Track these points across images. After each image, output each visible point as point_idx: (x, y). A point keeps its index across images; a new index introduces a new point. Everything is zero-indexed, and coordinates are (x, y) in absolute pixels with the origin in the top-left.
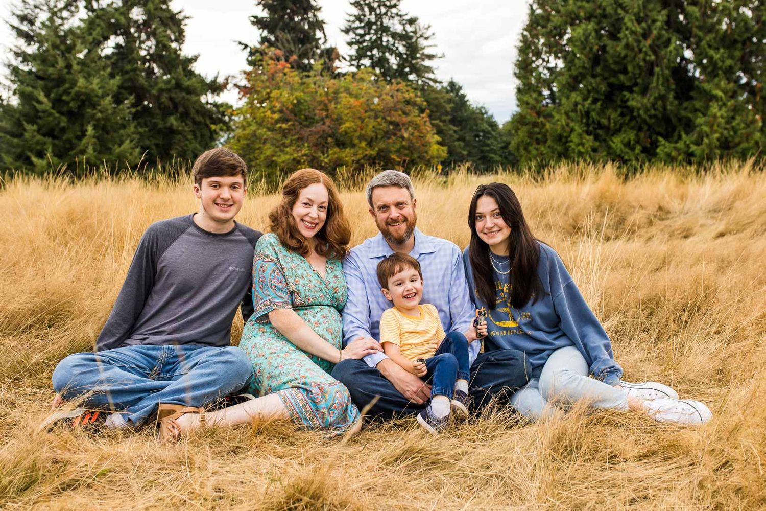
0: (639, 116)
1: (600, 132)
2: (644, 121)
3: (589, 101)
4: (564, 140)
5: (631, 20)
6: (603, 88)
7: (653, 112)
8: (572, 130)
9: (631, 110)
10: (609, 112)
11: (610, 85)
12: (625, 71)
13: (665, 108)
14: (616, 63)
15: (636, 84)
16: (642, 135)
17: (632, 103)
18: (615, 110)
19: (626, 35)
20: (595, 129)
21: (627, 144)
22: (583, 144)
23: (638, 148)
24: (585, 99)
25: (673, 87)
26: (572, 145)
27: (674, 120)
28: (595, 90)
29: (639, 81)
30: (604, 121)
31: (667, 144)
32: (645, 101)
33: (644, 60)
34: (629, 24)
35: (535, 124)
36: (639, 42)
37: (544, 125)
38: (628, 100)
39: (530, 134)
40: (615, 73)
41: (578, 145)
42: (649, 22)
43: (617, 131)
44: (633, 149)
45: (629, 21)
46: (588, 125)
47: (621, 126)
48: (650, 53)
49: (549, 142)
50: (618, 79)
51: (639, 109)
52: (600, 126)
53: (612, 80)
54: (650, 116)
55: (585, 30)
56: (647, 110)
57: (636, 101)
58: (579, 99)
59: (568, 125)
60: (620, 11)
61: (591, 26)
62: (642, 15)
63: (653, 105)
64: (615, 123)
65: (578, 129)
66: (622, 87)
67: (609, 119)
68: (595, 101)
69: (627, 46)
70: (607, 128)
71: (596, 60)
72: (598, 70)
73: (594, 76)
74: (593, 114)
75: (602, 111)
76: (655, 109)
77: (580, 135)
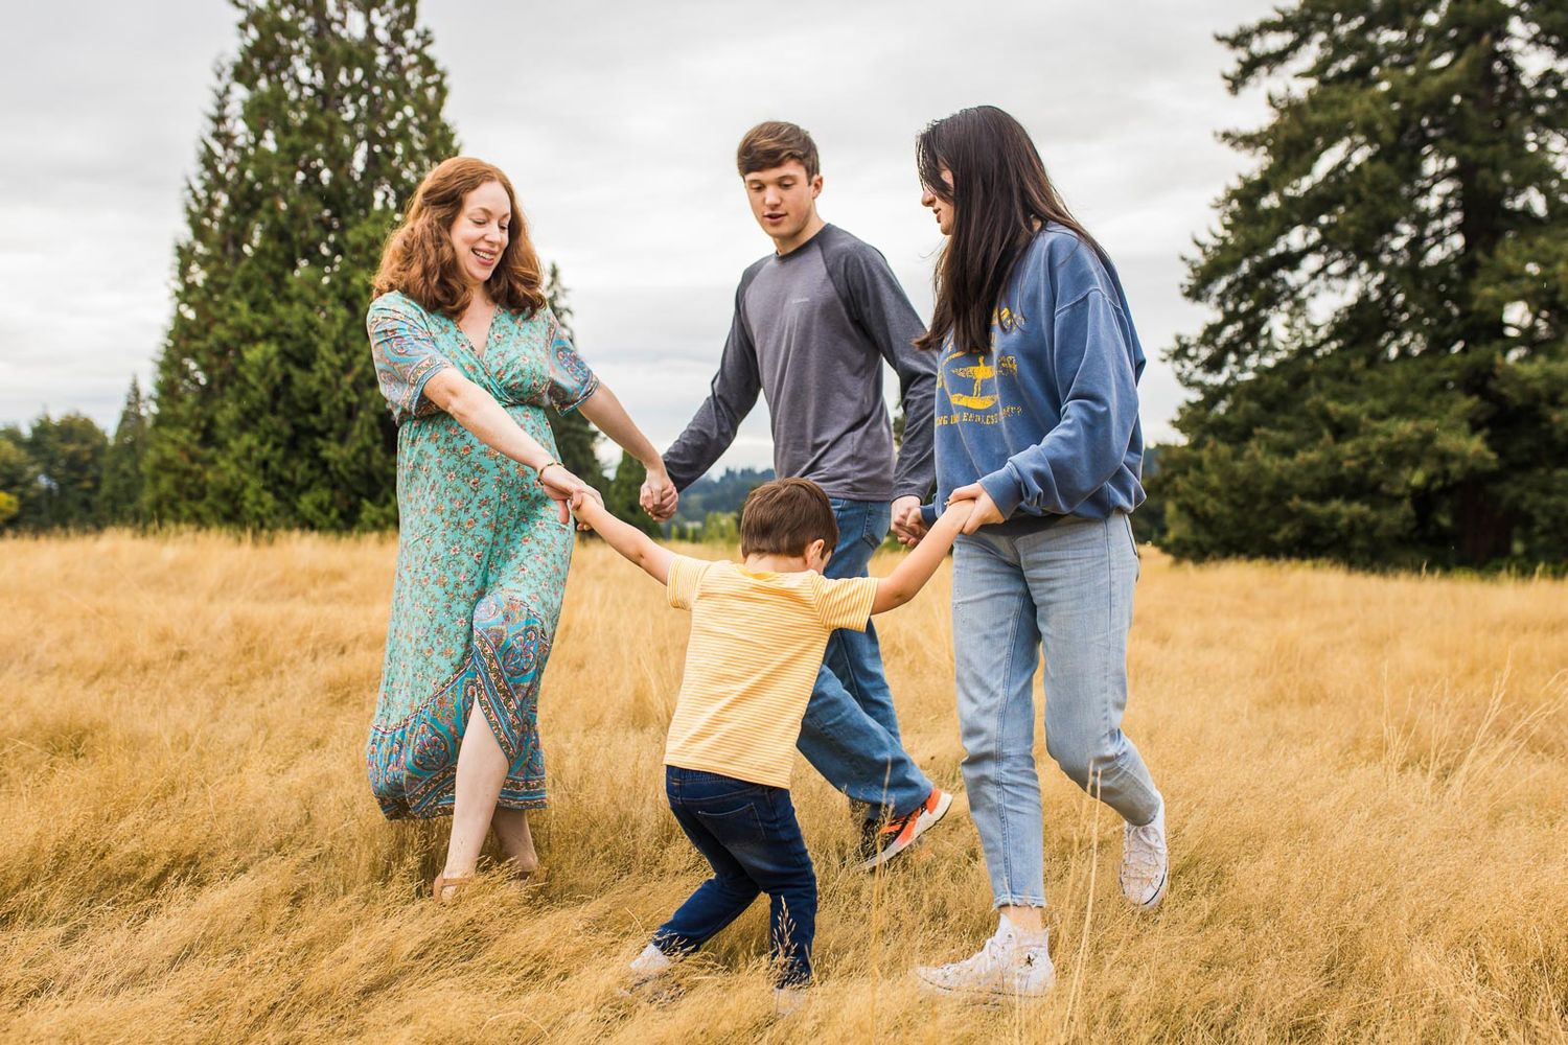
0: (337, 472)
1: (282, 488)
2: (343, 478)
3: (269, 446)
4: (232, 497)
5: (328, 350)
6: (287, 431)
7: (354, 467)
8: (245, 485)
9: (325, 464)
10: (294, 463)
11: (295, 427)
12: (316, 410)
13: (369, 461)
14: (305, 399)
15: (330, 429)
16: (338, 495)
17: (325, 454)
18: (302, 459)
19: (321, 368)
20: (275, 484)
21: (320, 507)
22: (262, 505)
23: (334, 513)
24: (262, 443)
25: (380, 437)
26: (247, 504)
27: (379, 478)
28: (277, 433)
29: (337, 425)
30: (287, 474)
31: (373, 509)
32: (345, 452)
33: (345, 400)
34: (326, 354)
35: (187, 473)
36: (337, 377)
37: (200, 474)
38: (321, 449)
39: (178, 486)
40: (302, 412)
41: (254, 504)
42: (350, 352)
43: (306, 488)
44: (327, 513)
45: (324, 348)
46: (265, 477)
47: (311, 481)
48: (351, 392)
49: (210, 498)
50: (307, 420)
51: (336, 463)
52: (281, 480)
53: (300, 420)
54: (351, 472)
55: (265, 353)
56: (347, 464)
57: (331, 451)
58: (255, 442)
59: (239, 476)
60: (312, 334)
61: (273, 348)
62: (342, 343)
63: (355, 458)
64: (303, 477)
65: (255, 483)
66: (312, 432)
67: (294, 472)
68: (276, 446)
69: (323, 381)
70: (290, 484)
71: (276, 394)
72: (280, 406)
73: (274, 411)
74: (274, 465)
75: (285, 461)
76: (358, 463)
77: (258, 493)
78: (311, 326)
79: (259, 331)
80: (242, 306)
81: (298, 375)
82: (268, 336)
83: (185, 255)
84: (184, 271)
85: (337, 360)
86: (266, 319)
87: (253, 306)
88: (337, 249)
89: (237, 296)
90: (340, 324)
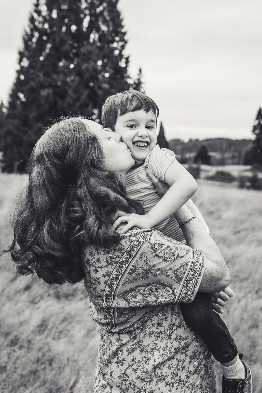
78: (65, 83)
79: (46, 84)
80: (41, 74)
81: (60, 102)
82: (50, 86)
83: (22, 55)
84: (21, 61)
85: (74, 96)
86: (49, 80)
87: (45, 75)
88: (76, 55)
89: (39, 70)
90: (76, 83)
